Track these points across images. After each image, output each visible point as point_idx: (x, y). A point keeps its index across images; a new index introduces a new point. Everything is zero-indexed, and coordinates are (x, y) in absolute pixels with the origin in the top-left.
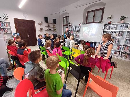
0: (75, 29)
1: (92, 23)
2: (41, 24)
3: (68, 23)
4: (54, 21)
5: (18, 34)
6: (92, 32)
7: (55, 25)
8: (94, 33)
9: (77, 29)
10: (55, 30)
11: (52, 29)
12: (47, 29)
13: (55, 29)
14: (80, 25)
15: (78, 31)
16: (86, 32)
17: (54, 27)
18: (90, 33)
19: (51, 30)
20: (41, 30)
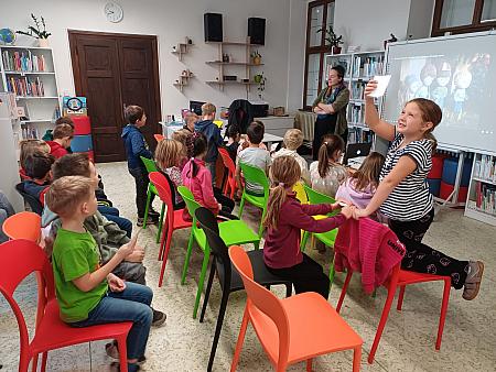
0: (362, 74)
2: (185, 48)
5: (84, 100)
7: (260, 50)
8: (461, 96)
10: (257, 82)
11: (241, 75)
12: (216, 75)
16: (415, 86)
17: (254, 61)
19: (234, 78)
20: (186, 80)
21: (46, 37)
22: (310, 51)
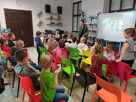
0: (91, 22)
1: (118, 11)
2: (40, 14)
3: (80, 13)
4: (60, 10)
5: (9, 30)
6: (118, 25)
7: (61, 15)
8: (120, 28)
9: (94, 21)
10: (60, 24)
11: (56, 22)
12: (49, 22)
13: (60, 21)
14: (98, 15)
15: (96, 25)
16: (107, 25)
17: (59, 18)
18: (115, 27)
19: (54, 23)
20: (41, 24)
22: (74, 16)
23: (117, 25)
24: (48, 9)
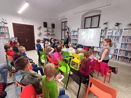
0: (74, 34)
1: (90, 28)
2: (40, 28)
3: (66, 28)
4: (53, 26)
7: (54, 29)
8: (92, 38)
9: (76, 33)
10: (54, 35)
11: (51, 34)
12: (46, 33)
13: (54, 33)
14: (78, 30)
15: (77, 35)
16: (84, 36)
17: (53, 31)
18: (88, 37)
19: (49, 34)
20: (40, 34)
21: (6, 24)
22: (62, 30)
23: (90, 36)
24: (45, 25)
